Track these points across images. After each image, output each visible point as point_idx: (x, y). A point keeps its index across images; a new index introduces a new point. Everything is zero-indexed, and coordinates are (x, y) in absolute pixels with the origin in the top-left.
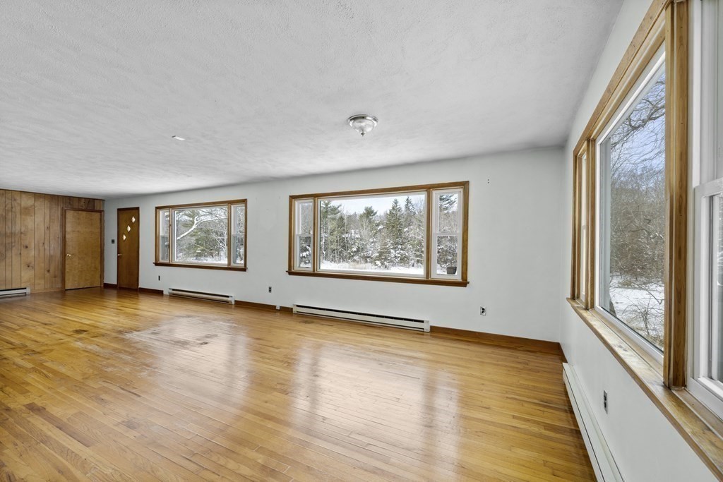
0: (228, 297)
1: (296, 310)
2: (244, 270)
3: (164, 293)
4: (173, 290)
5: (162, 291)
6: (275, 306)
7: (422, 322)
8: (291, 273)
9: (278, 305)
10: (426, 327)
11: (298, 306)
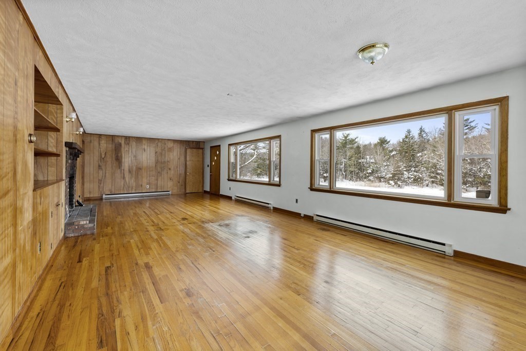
0: (268, 204)
1: (316, 218)
2: (279, 185)
4: (237, 197)
5: (231, 197)
6: (300, 214)
7: (444, 244)
8: (312, 189)
9: (303, 213)
10: (449, 251)
11: (318, 216)
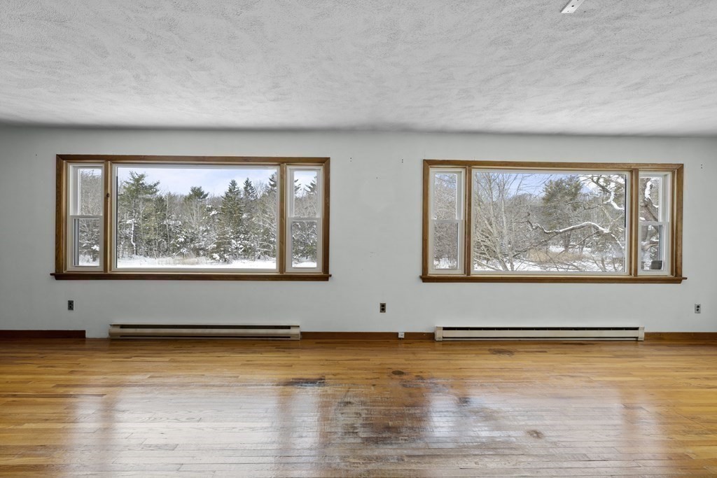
0: (289, 327)
1: (440, 335)
3: (87, 335)
4: (123, 326)
5: (83, 332)
6: (397, 334)
7: (637, 329)
8: (426, 278)
9: (401, 330)
10: (640, 334)
11: (445, 329)
